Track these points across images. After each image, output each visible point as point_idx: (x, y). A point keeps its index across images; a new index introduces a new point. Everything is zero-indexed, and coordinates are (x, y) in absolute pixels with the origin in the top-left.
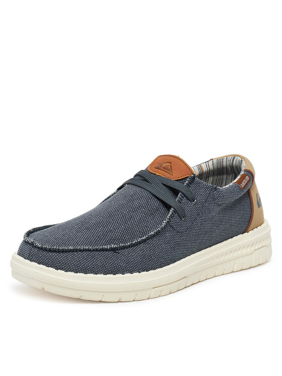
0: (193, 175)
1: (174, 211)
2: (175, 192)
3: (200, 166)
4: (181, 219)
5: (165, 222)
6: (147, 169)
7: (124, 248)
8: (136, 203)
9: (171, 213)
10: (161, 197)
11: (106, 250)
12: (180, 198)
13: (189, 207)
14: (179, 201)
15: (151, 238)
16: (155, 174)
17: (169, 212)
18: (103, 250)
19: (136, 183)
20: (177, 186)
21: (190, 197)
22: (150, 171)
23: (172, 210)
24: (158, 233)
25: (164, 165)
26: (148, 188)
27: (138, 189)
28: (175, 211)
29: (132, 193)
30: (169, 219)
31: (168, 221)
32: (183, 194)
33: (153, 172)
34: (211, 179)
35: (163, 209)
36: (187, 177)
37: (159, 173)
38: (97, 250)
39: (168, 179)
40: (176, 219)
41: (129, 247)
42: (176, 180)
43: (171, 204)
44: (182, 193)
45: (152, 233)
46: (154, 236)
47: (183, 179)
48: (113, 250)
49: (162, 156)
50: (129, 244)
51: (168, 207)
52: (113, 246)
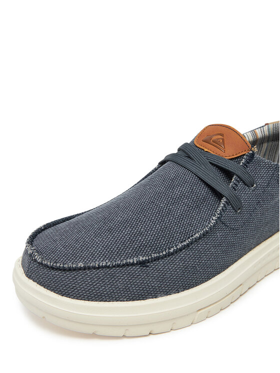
0: (251, 152)
1: (226, 202)
2: (228, 175)
3: (254, 132)
4: (236, 211)
5: (214, 218)
6: (193, 142)
7: (157, 259)
8: (177, 191)
9: (222, 205)
10: (210, 182)
11: (133, 264)
12: (234, 184)
13: (245, 195)
14: (234, 188)
15: (196, 241)
16: (202, 149)
17: (219, 204)
18: (128, 265)
19: (179, 161)
20: (231, 167)
21: (247, 181)
22: (196, 144)
23: (224, 200)
24: (205, 235)
25: (215, 138)
26: (193, 169)
27: (181, 170)
28: (228, 202)
29: (173, 176)
30: (220, 214)
31: (218, 218)
32: (239, 177)
33: (200, 147)
34: (265, 145)
35: (212, 198)
36: (244, 155)
37: (208, 148)
38: (119, 266)
39: (218, 157)
40: (230, 212)
41: (165, 257)
42: (229, 159)
43: (223, 193)
44: (237, 176)
45: (197, 235)
46: (200, 238)
47: (238, 157)
48: (142, 264)
49: (213, 125)
50: (164, 253)
51: (219, 196)
52: (141, 258)
